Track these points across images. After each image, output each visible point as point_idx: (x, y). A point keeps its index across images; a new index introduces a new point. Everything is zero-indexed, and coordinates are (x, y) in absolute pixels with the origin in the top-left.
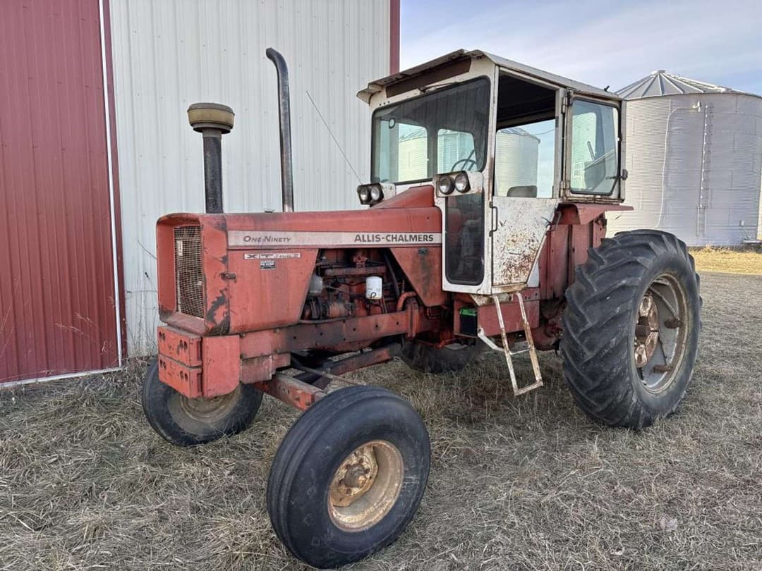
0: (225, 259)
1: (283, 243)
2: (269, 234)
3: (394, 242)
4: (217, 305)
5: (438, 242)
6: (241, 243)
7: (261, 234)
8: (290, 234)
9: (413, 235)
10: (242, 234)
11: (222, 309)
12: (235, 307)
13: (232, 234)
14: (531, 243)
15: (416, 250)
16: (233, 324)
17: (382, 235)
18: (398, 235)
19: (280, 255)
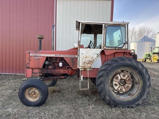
0: (29, 58)
1: (39, 55)
2: (37, 54)
3: (65, 56)
4: (27, 64)
5: (77, 57)
6: (32, 55)
7: (36, 54)
8: (41, 54)
9: (70, 55)
10: (32, 54)
11: (28, 65)
12: (30, 64)
13: (30, 54)
14: (92, 58)
15: (71, 58)
16: (30, 67)
17: (61, 55)
18: (66, 55)
19: (39, 57)
